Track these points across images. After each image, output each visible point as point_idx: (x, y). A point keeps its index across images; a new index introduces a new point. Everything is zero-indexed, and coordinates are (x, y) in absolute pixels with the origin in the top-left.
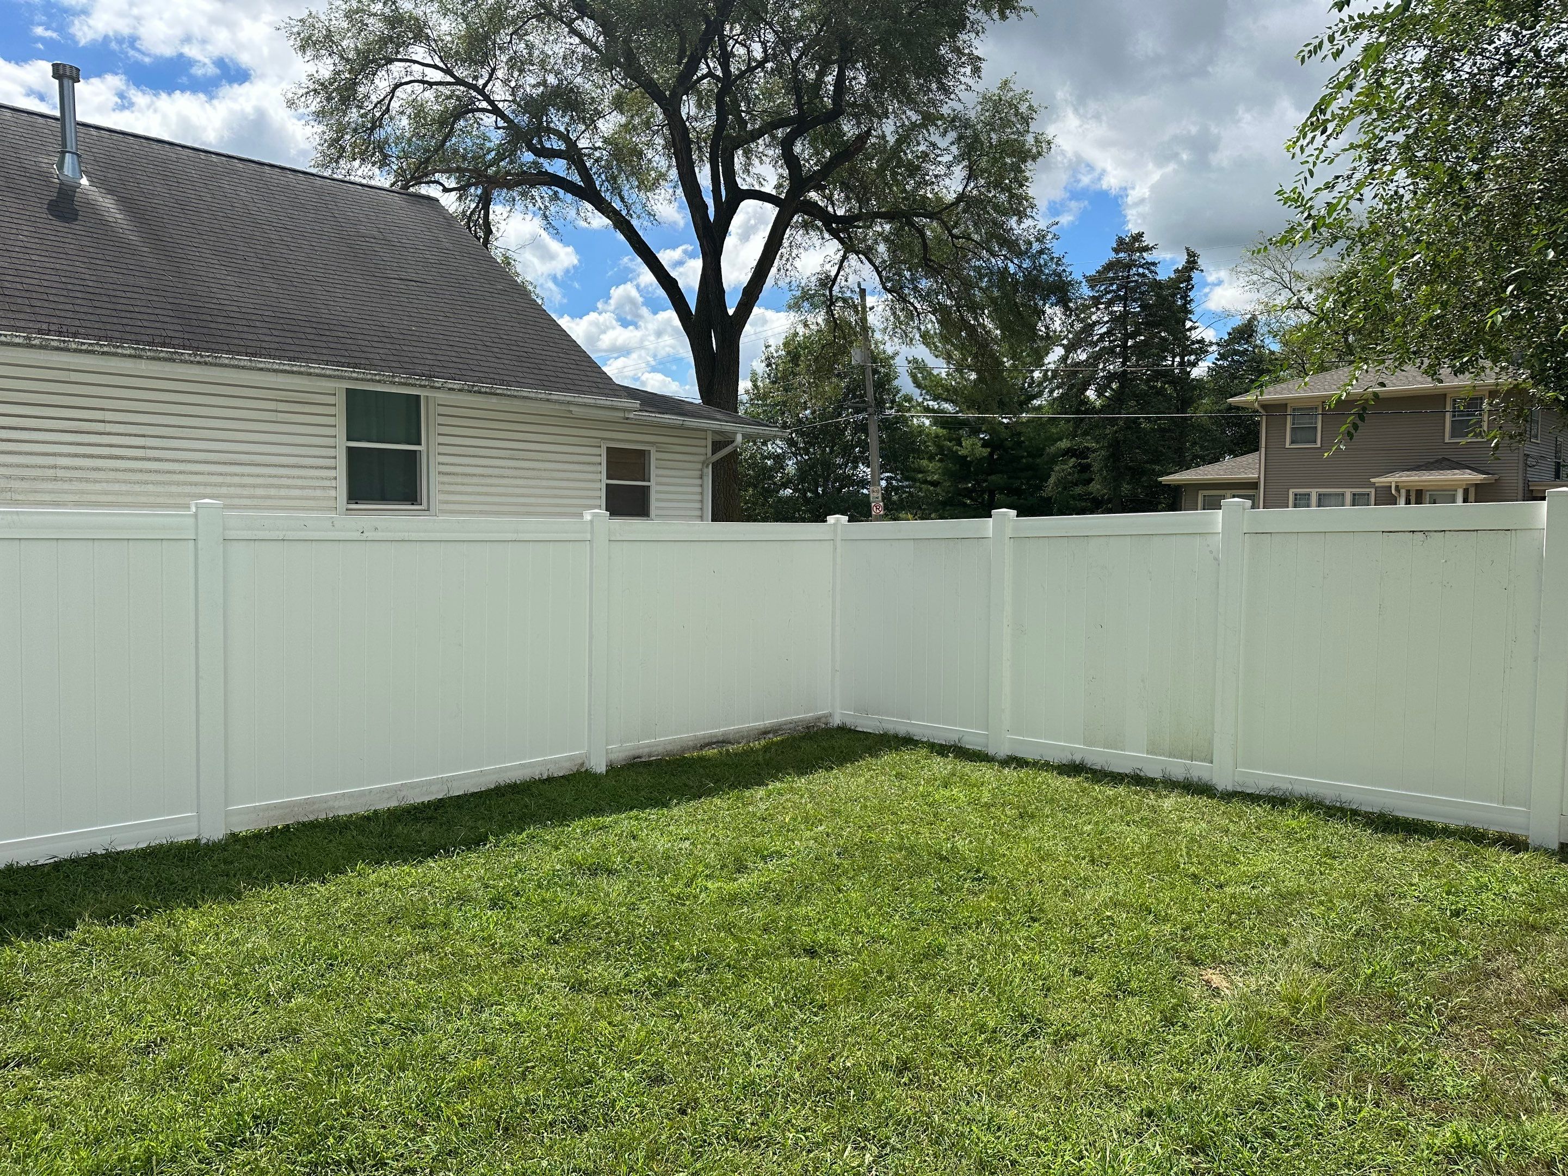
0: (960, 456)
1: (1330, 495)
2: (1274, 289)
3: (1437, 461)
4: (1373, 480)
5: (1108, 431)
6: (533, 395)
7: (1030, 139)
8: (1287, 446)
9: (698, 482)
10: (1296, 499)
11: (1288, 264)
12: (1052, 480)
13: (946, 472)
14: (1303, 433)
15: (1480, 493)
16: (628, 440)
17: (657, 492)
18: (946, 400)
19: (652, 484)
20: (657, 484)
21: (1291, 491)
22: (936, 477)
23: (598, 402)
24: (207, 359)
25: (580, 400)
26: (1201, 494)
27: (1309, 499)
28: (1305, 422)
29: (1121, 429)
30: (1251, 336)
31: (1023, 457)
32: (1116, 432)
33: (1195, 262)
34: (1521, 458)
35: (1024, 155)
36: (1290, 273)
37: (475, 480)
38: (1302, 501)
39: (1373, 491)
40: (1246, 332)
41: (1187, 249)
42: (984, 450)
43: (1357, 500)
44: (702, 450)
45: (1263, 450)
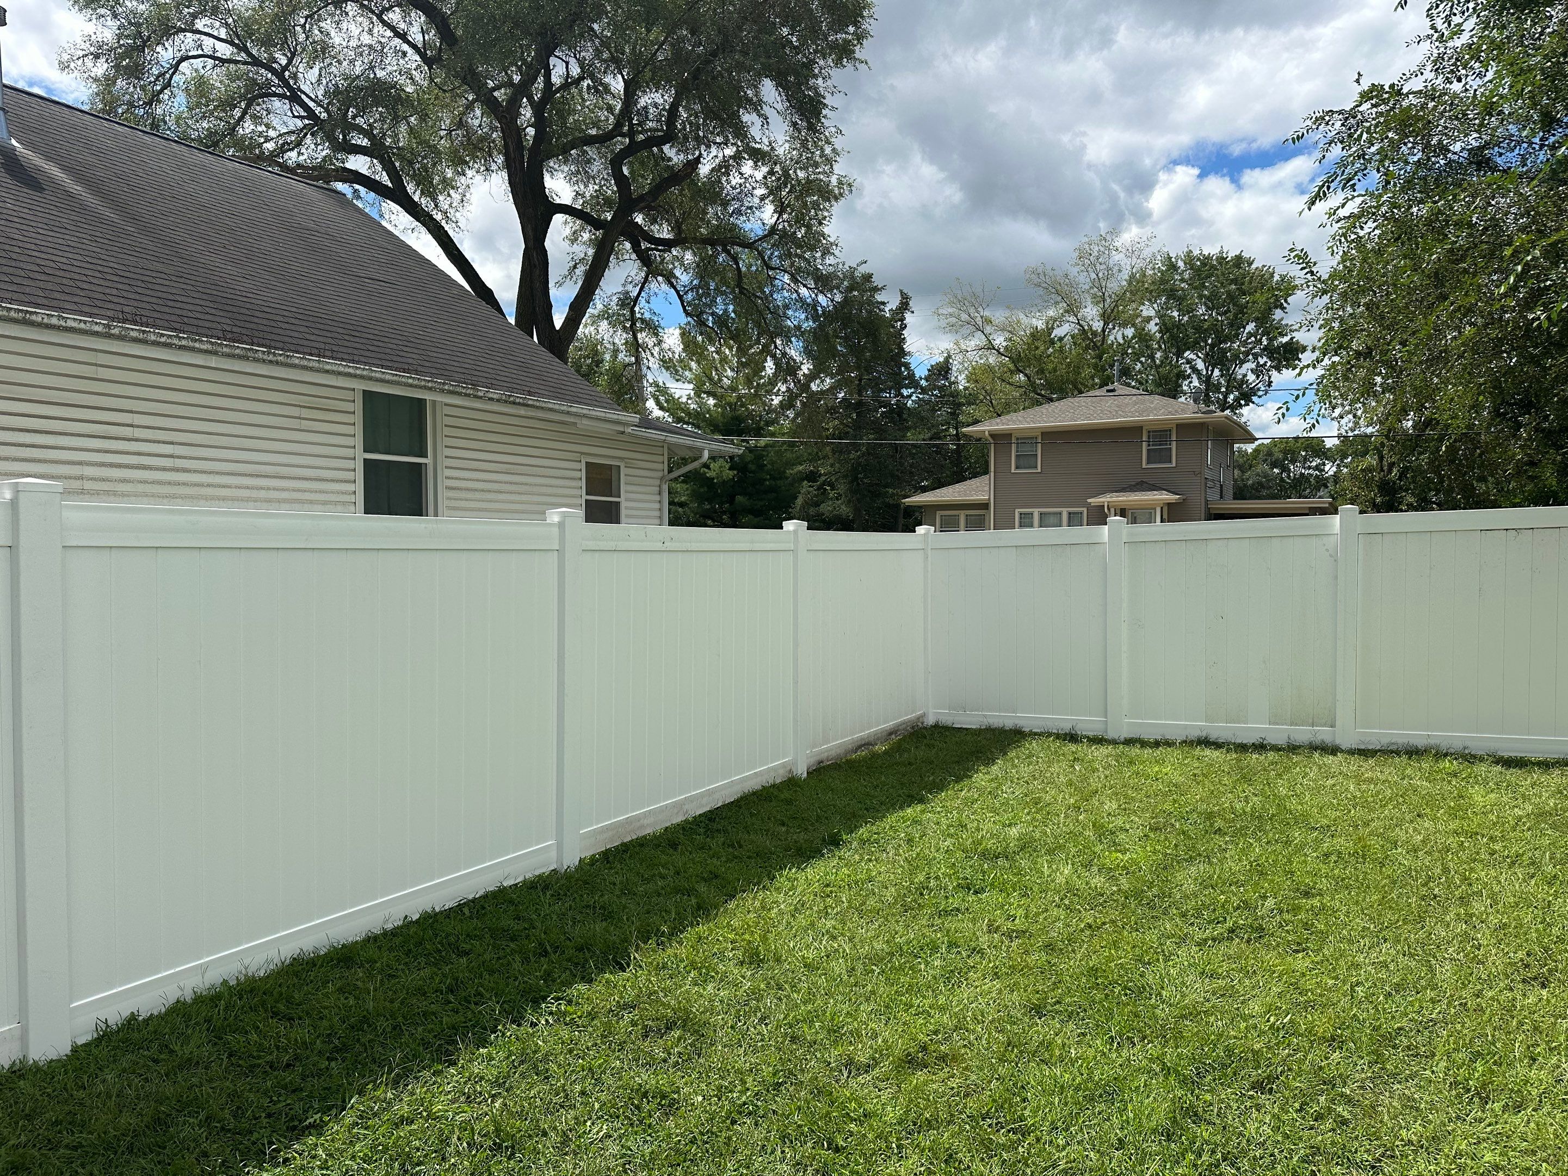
0: (707, 478)
1: (1049, 514)
2: (969, 331)
3: (1137, 484)
4: (1089, 500)
5: (852, 456)
6: (557, 407)
7: (834, 180)
8: (1013, 471)
9: (657, 498)
10: (1021, 518)
11: (980, 309)
12: (799, 501)
13: (695, 495)
14: (1025, 460)
15: (1174, 513)
16: (603, 455)
17: (626, 508)
18: (688, 423)
19: (622, 500)
20: (626, 500)
21: (1017, 511)
22: (683, 499)
23: (608, 415)
24: (279, 358)
25: (594, 413)
26: (939, 513)
27: (1032, 518)
28: (1026, 450)
29: (863, 455)
30: (947, 372)
31: (766, 480)
32: (859, 457)
33: (907, 304)
34: (1203, 481)
35: (828, 195)
36: (982, 317)
37: (478, 495)
38: (1026, 521)
39: (1085, 510)
40: (942, 370)
41: (901, 292)
42: (731, 472)
43: (1074, 520)
44: (660, 466)
45: (992, 474)
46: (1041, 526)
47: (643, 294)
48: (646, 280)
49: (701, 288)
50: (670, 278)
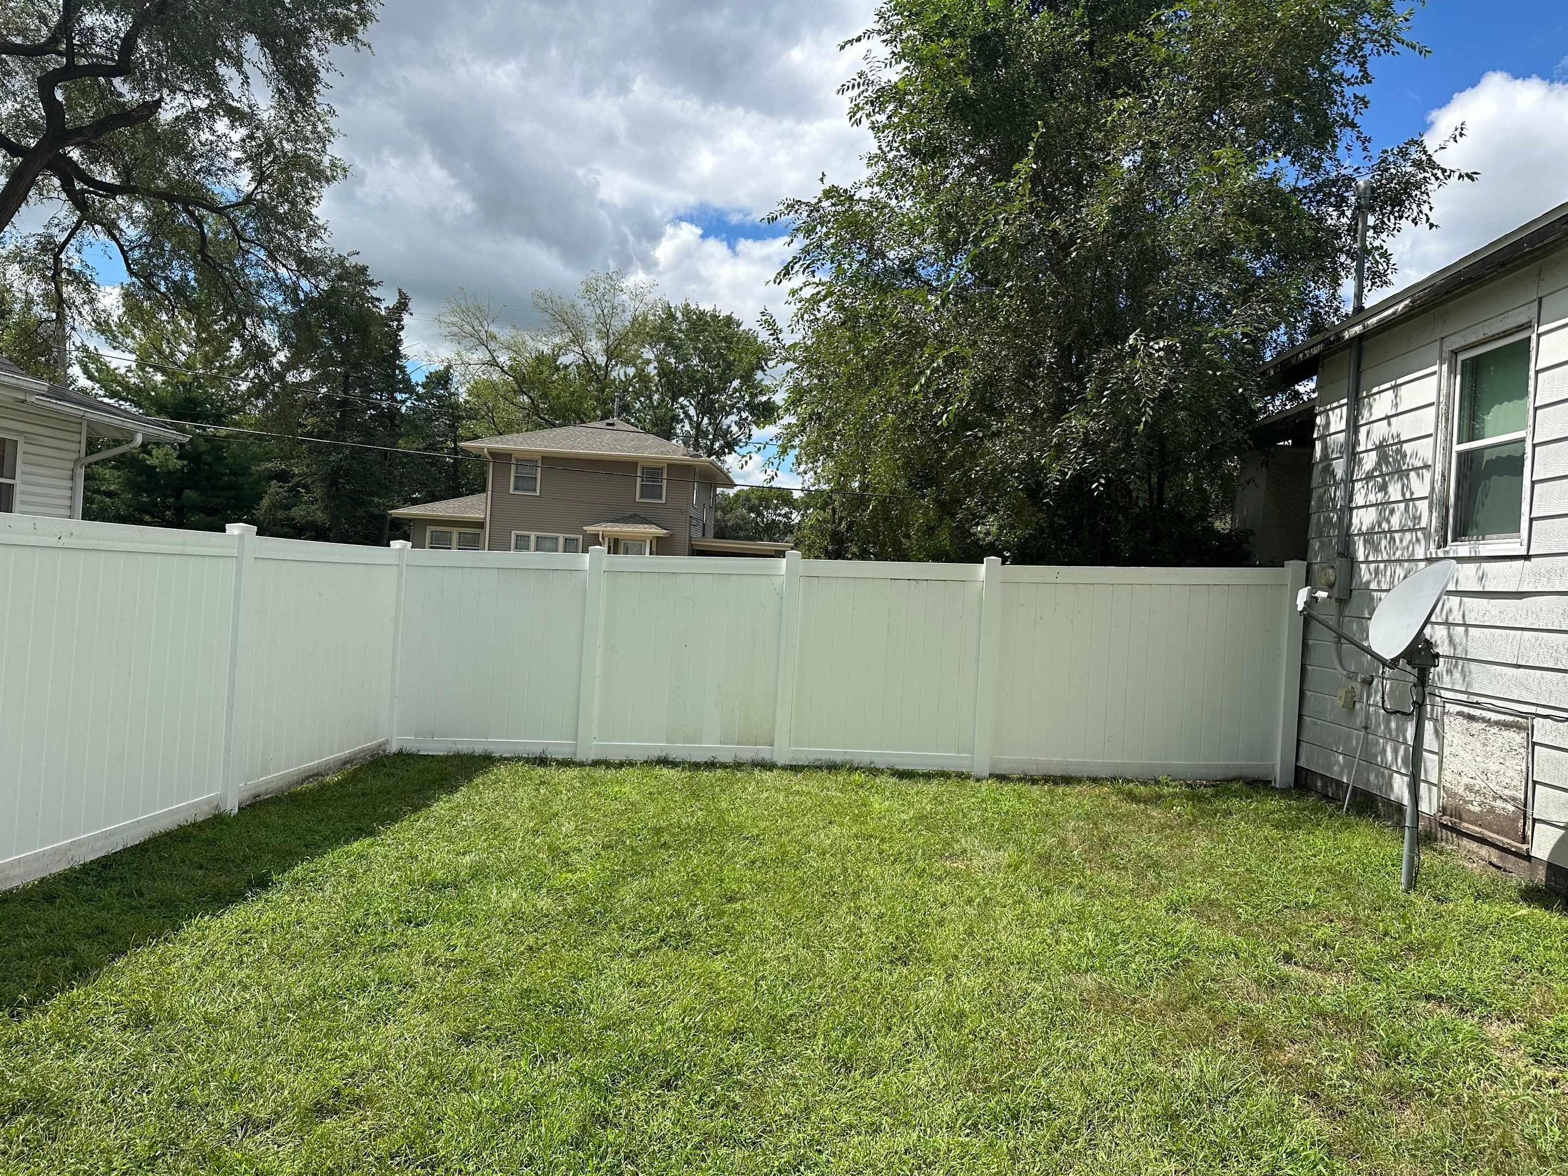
0: (148, 465)
1: (546, 538)
2: (472, 344)
3: (631, 516)
4: (585, 528)
5: (332, 458)
7: (326, 161)
8: (511, 492)
9: (68, 483)
10: (517, 540)
11: (485, 323)
12: (265, 502)
13: (129, 484)
14: (524, 482)
15: (662, 547)
17: (22, 493)
18: (126, 400)
19: (17, 482)
20: (23, 483)
21: (513, 532)
22: (112, 487)
26: (429, 529)
27: (528, 541)
28: (526, 472)
29: (346, 458)
30: (447, 382)
31: (224, 474)
32: (341, 460)
33: (406, 305)
34: (688, 518)
36: (486, 332)
38: (522, 544)
39: (581, 537)
40: (441, 379)
41: (400, 291)
42: (179, 462)
43: (570, 546)
44: (75, 446)
45: (490, 493)
46: (537, 550)
47: (72, 241)
48: (78, 225)
49: (153, 246)
50: (111, 229)
